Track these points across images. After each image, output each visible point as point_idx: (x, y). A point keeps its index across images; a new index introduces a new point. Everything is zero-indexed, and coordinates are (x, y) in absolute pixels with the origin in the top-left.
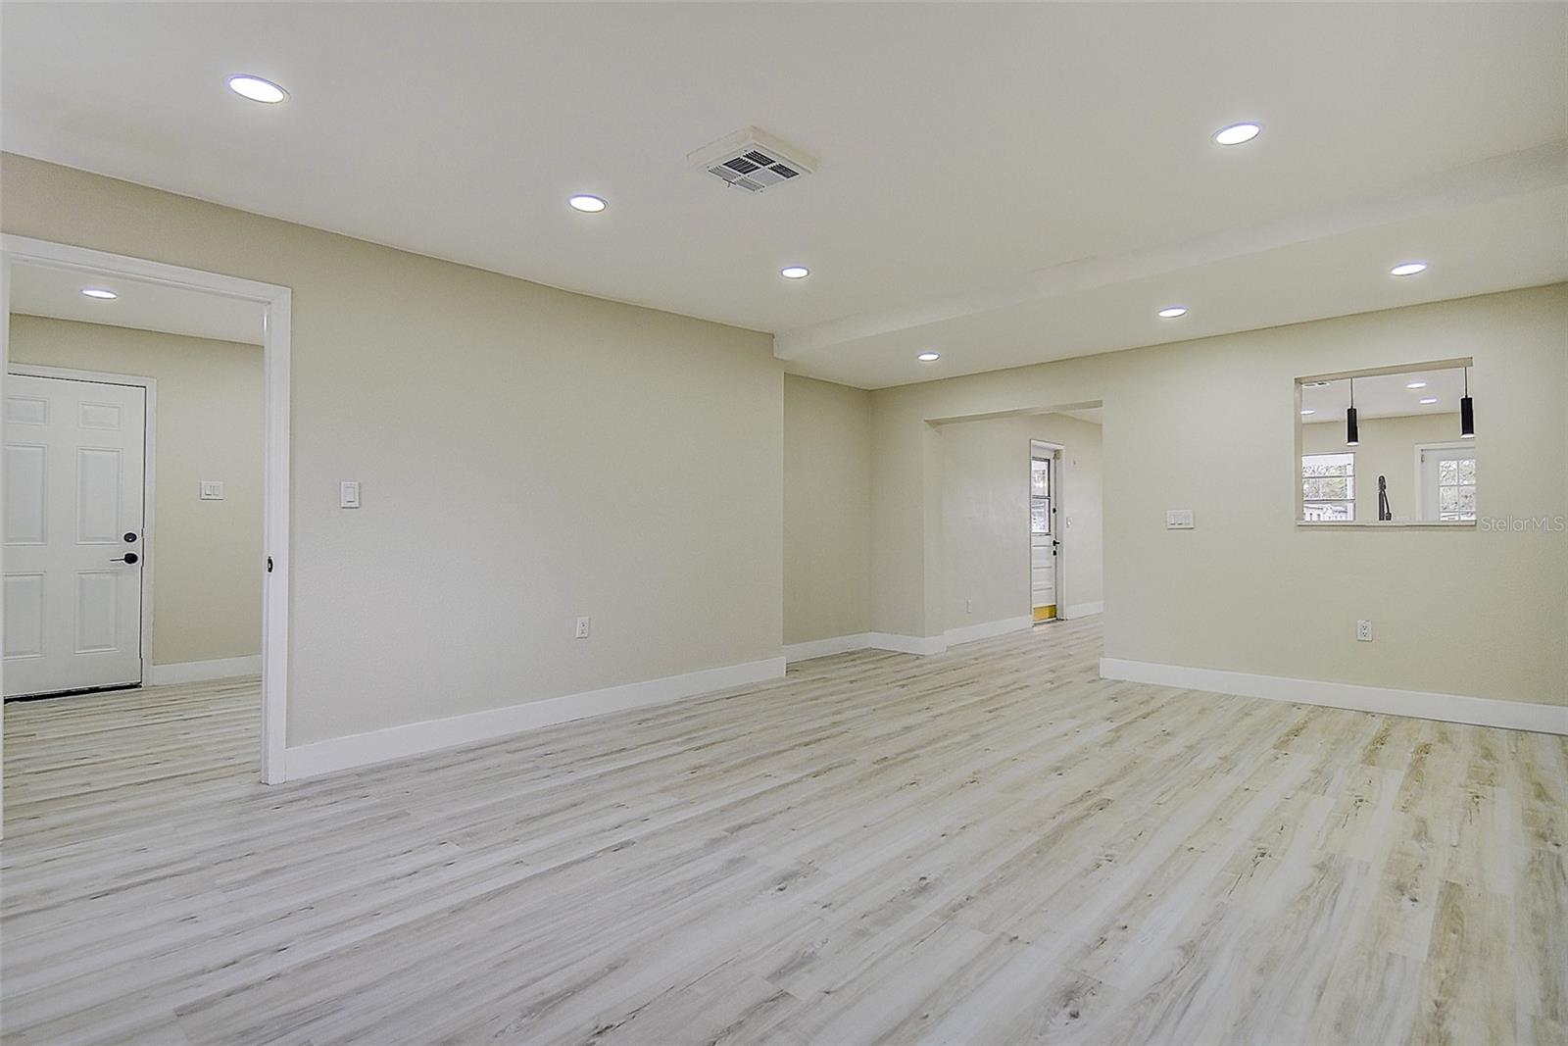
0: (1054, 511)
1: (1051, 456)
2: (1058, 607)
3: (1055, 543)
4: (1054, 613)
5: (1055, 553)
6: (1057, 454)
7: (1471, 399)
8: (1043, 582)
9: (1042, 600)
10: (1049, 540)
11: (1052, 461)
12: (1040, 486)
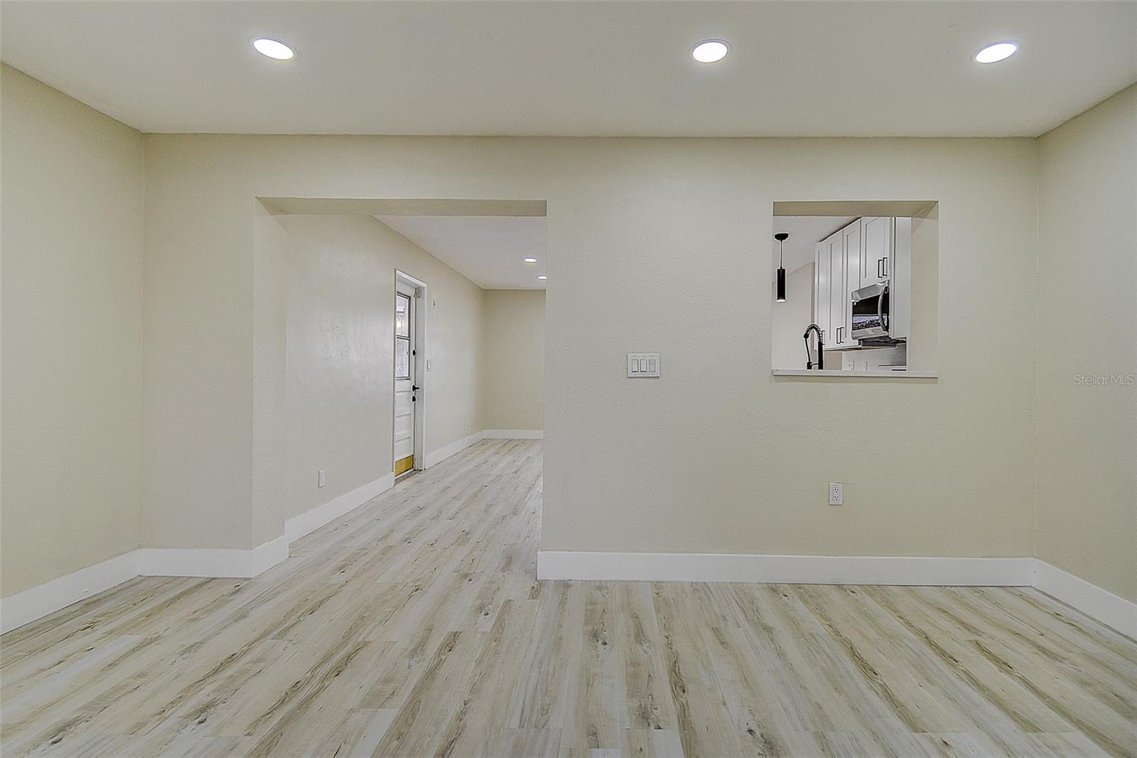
0: (414, 353)
1: (411, 292)
2: (415, 456)
3: (414, 388)
4: (411, 466)
5: (414, 399)
6: (418, 291)
7: (784, 270)
8: (403, 432)
9: (402, 453)
10: (408, 385)
11: (413, 299)
12: (402, 325)
